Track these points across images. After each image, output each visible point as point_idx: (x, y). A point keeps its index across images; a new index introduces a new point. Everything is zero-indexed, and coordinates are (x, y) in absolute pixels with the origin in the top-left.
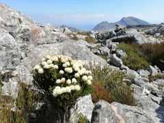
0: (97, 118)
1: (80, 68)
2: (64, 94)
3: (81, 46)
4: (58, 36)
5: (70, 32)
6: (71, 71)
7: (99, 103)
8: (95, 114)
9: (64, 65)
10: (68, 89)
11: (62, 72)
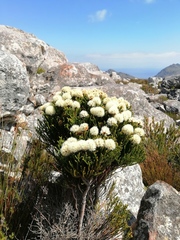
0: (150, 215)
1: (121, 110)
2: (82, 152)
3: (133, 92)
4: (98, 77)
5: (120, 78)
6: (102, 114)
7: (156, 186)
8: (145, 206)
9: (90, 103)
10: (91, 144)
11: (84, 113)
